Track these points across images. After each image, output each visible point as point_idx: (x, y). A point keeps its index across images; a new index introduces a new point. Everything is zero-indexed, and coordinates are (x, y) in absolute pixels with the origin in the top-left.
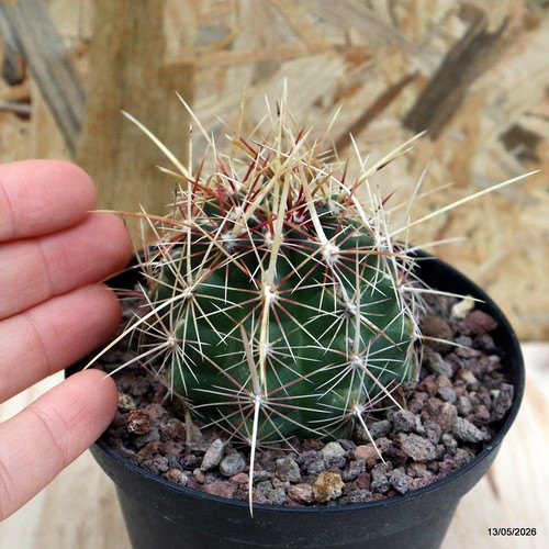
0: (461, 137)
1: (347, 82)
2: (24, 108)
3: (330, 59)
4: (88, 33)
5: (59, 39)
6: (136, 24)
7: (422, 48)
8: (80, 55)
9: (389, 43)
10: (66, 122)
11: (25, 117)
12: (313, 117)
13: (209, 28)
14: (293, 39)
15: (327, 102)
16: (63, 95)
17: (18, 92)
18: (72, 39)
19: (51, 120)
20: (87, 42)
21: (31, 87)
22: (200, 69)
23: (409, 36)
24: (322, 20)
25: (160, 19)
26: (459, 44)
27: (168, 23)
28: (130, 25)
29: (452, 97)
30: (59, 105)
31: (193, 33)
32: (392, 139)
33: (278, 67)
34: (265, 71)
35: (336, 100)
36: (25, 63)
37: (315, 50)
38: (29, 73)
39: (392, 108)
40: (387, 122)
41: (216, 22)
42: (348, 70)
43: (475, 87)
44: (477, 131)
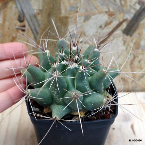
0: (138, 36)
1: (109, 21)
2: (23, 28)
3: (104, 15)
4: (41, 8)
5: (33, 10)
6: (54, 6)
7: (128, 12)
8: (39, 14)
9: (120, 11)
10: (35, 32)
11: (23, 31)
12: (100, 31)
13: (73, 7)
14: (95, 10)
15: (103, 26)
16: (34, 25)
17: (22, 24)
18: (36, 10)
19: (31, 31)
20: (41, 11)
21: (26, 23)
22: (70, 18)
23: (125, 9)
24: (102, 5)
25: (60, 4)
26: (138, 11)
27: (62, 5)
28: (52, 6)
29: (136, 25)
30: (33, 27)
31: (68, 8)
32: (120, 36)
33: (91, 17)
34: (87, 18)
35: (106, 26)
36: (24, 16)
37: (100, 13)
38: (25, 19)
39: (120, 28)
40: (119, 32)
41: (75, 5)
42: (109, 18)
43: (142, 22)
44: (142, 34)
